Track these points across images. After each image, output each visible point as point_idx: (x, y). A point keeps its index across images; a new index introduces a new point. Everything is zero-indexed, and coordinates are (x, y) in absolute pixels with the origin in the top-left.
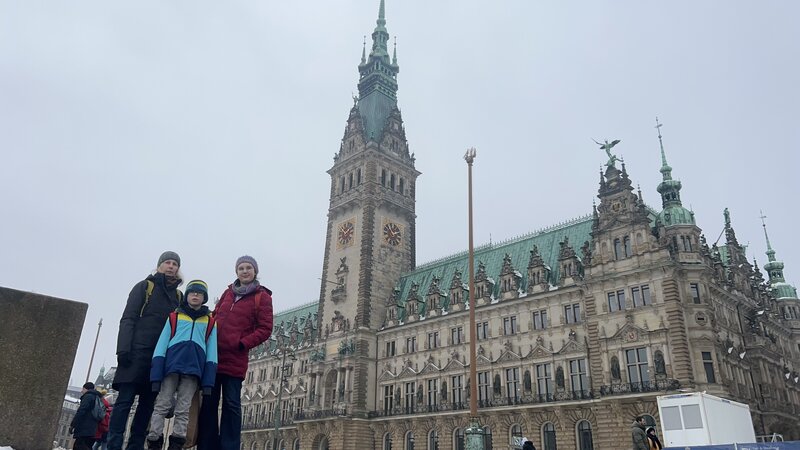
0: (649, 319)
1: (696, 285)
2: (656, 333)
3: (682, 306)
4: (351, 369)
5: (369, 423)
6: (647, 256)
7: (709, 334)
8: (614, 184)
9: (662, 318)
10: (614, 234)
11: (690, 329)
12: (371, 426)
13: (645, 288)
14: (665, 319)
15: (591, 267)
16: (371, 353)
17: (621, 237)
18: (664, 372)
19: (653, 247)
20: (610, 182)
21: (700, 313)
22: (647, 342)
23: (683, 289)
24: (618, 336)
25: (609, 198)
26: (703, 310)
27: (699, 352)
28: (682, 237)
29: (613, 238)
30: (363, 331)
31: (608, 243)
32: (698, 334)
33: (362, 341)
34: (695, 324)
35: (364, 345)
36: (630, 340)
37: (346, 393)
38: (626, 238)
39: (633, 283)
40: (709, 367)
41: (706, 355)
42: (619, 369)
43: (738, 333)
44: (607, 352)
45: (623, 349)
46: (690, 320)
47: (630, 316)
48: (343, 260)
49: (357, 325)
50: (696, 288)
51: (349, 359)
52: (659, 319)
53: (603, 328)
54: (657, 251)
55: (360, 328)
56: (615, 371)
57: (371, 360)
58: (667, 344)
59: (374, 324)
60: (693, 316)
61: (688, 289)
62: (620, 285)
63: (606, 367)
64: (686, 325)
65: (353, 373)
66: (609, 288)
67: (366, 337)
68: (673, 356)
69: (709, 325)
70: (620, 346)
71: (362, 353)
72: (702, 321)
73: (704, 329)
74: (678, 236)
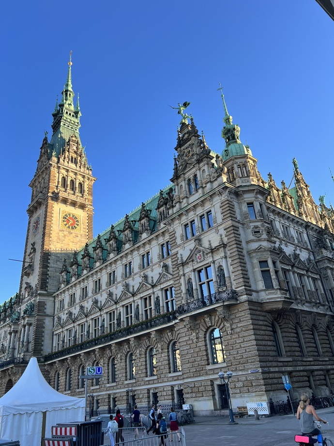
0: (212, 238)
1: (252, 203)
2: (217, 249)
3: (238, 222)
4: (30, 325)
5: (45, 365)
6: (209, 185)
7: (265, 244)
8: (186, 136)
9: (221, 236)
10: (186, 176)
11: (248, 242)
12: (46, 367)
13: (209, 213)
14: (224, 236)
15: (173, 207)
16: (49, 310)
17: (191, 177)
18: (225, 285)
19: (214, 177)
20: (184, 136)
21: (256, 227)
22: (211, 260)
23: (241, 209)
24: (191, 259)
25: (182, 148)
26: (259, 224)
27: (256, 262)
28: (239, 166)
29: (187, 179)
30: (40, 295)
31: (183, 184)
32: (254, 246)
33: (39, 302)
34: (252, 237)
35: (41, 305)
36: (199, 260)
37: (25, 344)
38: (195, 176)
39: (200, 211)
40: (265, 273)
41: (263, 263)
42: (192, 288)
43: (307, 249)
44: (184, 275)
45: (194, 270)
46: (246, 234)
47: (199, 240)
48: (33, 244)
49: (37, 291)
50: (253, 206)
51: (28, 317)
52: (219, 237)
53: (181, 255)
54: (216, 180)
55: (39, 292)
56: (190, 291)
57: (48, 316)
58: (226, 257)
59: (51, 288)
60: (250, 231)
61: (245, 208)
62: (191, 215)
63: (183, 288)
64: (242, 238)
65: (31, 328)
66: (184, 220)
67: (43, 299)
68: (231, 268)
69: (264, 236)
70: (192, 268)
71: (39, 311)
72: (258, 235)
73: (260, 240)
74: (235, 166)
